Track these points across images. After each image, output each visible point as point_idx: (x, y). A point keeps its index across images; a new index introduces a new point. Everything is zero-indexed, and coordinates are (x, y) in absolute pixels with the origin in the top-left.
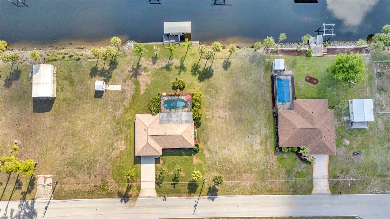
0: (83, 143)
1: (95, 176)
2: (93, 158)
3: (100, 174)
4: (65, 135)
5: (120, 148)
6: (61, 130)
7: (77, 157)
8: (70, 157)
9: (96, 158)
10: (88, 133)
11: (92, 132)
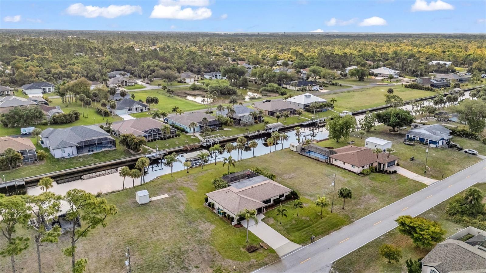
0: (151, 245)
1: (197, 267)
2: (178, 250)
3: (201, 262)
4: (116, 248)
5: (209, 229)
6: (105, 246)
7: (150, 260)
8: (139, 264)
9: (182, 249)
10: (152, 235)
11: (157, 232)
